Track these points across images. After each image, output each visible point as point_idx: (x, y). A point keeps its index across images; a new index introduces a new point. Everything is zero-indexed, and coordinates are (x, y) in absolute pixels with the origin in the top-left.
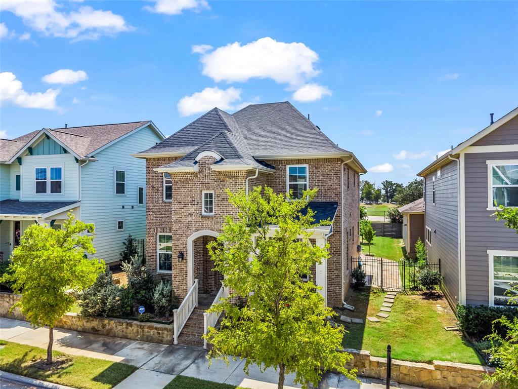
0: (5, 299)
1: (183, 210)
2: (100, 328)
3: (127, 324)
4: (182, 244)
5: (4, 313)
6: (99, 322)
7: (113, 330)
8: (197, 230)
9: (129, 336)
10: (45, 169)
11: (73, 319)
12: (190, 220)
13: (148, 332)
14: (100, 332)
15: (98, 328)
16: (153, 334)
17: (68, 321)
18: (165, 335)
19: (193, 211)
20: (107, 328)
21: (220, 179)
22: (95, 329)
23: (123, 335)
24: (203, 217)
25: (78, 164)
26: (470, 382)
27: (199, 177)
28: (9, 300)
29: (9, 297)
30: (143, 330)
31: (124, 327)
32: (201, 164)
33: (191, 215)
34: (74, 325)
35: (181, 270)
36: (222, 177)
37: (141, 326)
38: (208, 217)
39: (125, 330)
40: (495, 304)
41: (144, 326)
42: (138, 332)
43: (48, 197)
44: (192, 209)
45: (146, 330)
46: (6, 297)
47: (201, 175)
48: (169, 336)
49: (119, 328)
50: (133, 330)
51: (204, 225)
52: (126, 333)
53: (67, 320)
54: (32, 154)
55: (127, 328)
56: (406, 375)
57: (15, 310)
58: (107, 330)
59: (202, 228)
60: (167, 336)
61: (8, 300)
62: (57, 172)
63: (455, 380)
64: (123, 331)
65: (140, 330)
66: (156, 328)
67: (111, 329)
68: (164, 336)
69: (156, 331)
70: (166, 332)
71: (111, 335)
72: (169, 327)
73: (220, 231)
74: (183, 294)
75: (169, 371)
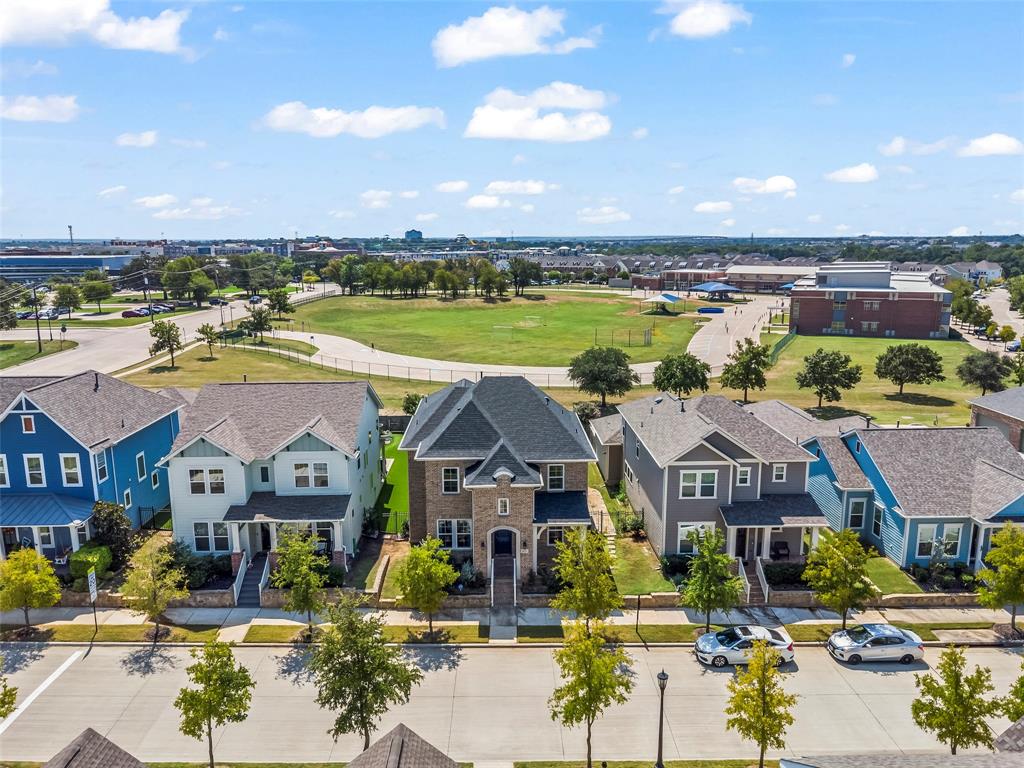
1: (482, 513)
3: (455, 598)
4: (483, 536)
8: (495, 526)
9: (457, 606)
10: (306, 464)
12: (489, 519)
13: (473, 602)
18: (486, 602)
21: (513, 491)
23: (452, 606)
24: (500, 516)
30: (468, 602)
31: (452, 601)
32: (498, 480)
33: (490, 515)
35: (482, 555)
36: (515, 490)
37: (466, 598)
38: (504, 516)
39: (453, 603)
40: (680, 553)
41: (468, 598)
43: (313, 490)
44: (491, 512)
45: (470, 600)
47: (498, 488)
50: (460, 603)
51: (501, 522)
54: (288, 450)
55: (455, 602)
59: (499, 525)
60: (488, 603)
64: (451, 604)
65: (465, 602)
66: (478, 598)
69: (478, 600)
70: (486, 600)
72: (487, 596)
73: (513, 526)
74: (484, 571)
75: (509, 624)
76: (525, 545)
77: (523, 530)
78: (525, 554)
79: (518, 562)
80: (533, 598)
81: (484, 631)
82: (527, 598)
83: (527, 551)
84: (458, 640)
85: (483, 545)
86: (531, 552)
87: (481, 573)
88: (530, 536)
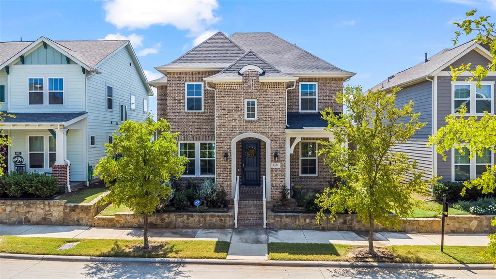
0: (38, 206)
1: (227, 116)
2: (159, 222)
3: (188, 216)
4: (226, 145)
5: (38, 220)
6: (157, 217)
7: (173, 223)
8: (241, 133)
9: (191, 225)
10: (41, 80)
11: (127, 217)
12: (234, 124)
13: (211, 220)
14: (158, 226)
15: (156, 222)
16: (216, 221)
17: (122, 219)
18: (228, 220)
19: (237, 116)
20: (166, 221)
21: (262, 89)
22: (153, 224)
23: (184, 225)
24: (247, 121)
25: (84, 75)
26: (463, 225)
27: (242, 87)
28: (44, 206)
29: (44, 203)
30: (205, 220)
31: (185, 218)
32: (245, 76)
33: (235, 120)
34: (129, 222)
35: (225, 169)
36: (265, 88)
37: (202, 216)
38: (252, 122)
39: (186, 221)
40: (455, 181)
41: (206, 216)
42: (199, 221)
43: (46, 107)
44: (236, 115)
45: (208, 218)
46: (40, 204)
47: (245, 85)
48: (231, 221)
49: (180, 219)
50: (195, 220)
51: (248, 128)
52: (188, 223)
53: (120, 219)
54: (23, 63)
55: (188, 219)
56: (423, 226)
57: (52, 216)
58: (167, 223)
59: (246, 131)
60: (229, 221)
61: (42, 206)
62: (57, 83)
63: (454, 225)
64: (184, 222)
65: (202, 219)
66: (218, 216)
67: (171, 222)
68: (226, 221)
69: (218, 218)
70: (228, 218)
71: (171, 227)
72: (230, 214)
73: (263, 133)
74: (227, 190)
75: (258, 242)
76: (276, 156)
77: (274, 139)
78: (276, 170)
79: (267, 180)
80: (287, 217)
81: (223, 247)
82: (281, 217)
83: (278, 165)
84: (181, 254)
85: (226, 155)
86: (283, 166)
87: (223, 192)
88: (282, 147)
